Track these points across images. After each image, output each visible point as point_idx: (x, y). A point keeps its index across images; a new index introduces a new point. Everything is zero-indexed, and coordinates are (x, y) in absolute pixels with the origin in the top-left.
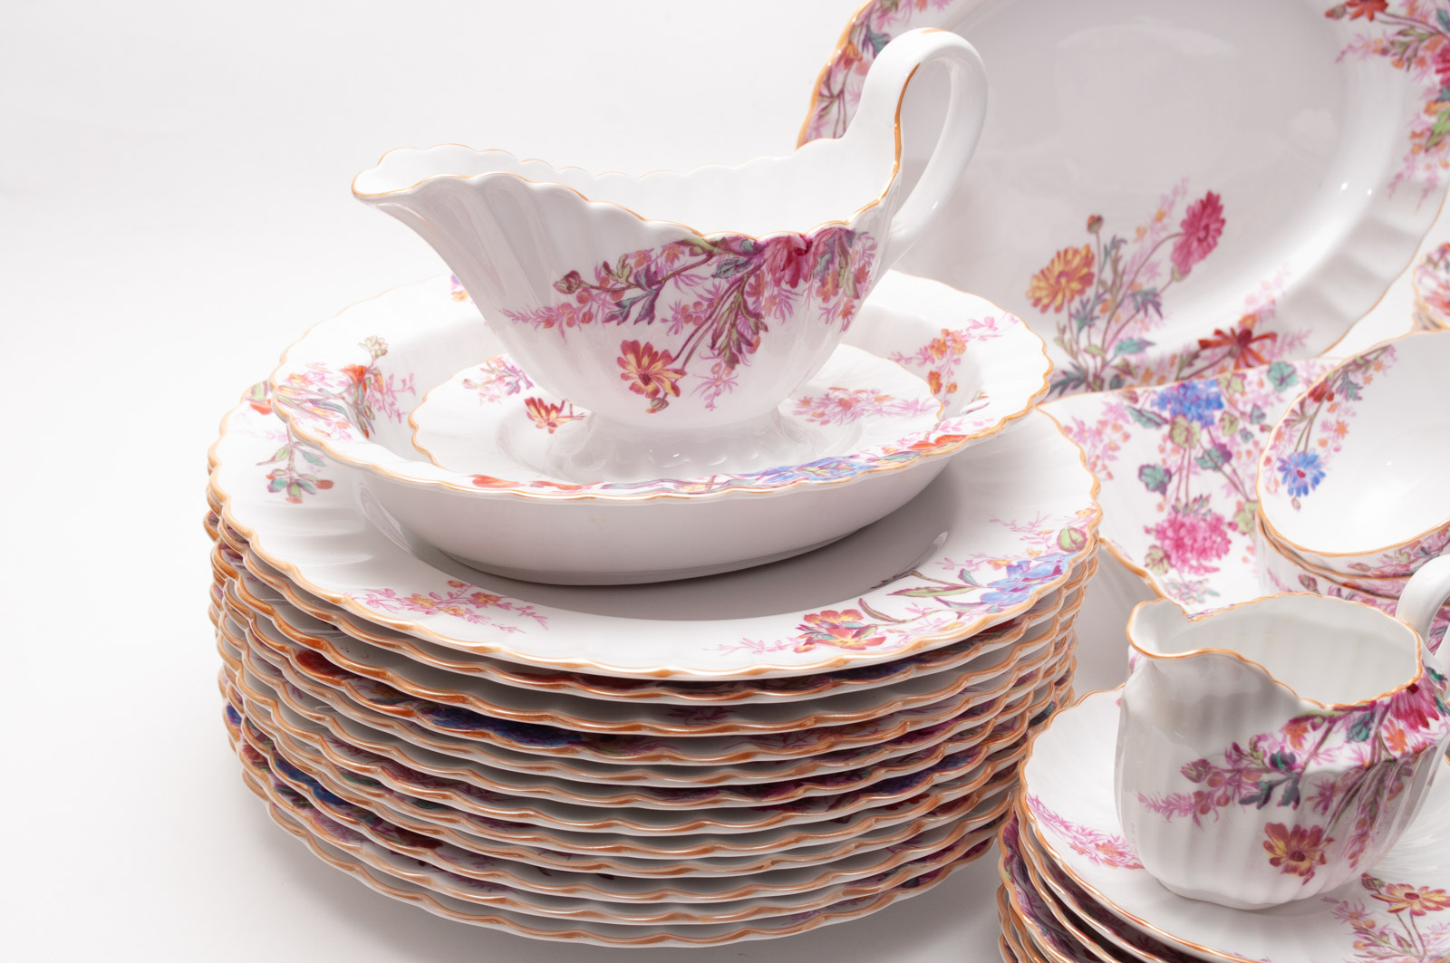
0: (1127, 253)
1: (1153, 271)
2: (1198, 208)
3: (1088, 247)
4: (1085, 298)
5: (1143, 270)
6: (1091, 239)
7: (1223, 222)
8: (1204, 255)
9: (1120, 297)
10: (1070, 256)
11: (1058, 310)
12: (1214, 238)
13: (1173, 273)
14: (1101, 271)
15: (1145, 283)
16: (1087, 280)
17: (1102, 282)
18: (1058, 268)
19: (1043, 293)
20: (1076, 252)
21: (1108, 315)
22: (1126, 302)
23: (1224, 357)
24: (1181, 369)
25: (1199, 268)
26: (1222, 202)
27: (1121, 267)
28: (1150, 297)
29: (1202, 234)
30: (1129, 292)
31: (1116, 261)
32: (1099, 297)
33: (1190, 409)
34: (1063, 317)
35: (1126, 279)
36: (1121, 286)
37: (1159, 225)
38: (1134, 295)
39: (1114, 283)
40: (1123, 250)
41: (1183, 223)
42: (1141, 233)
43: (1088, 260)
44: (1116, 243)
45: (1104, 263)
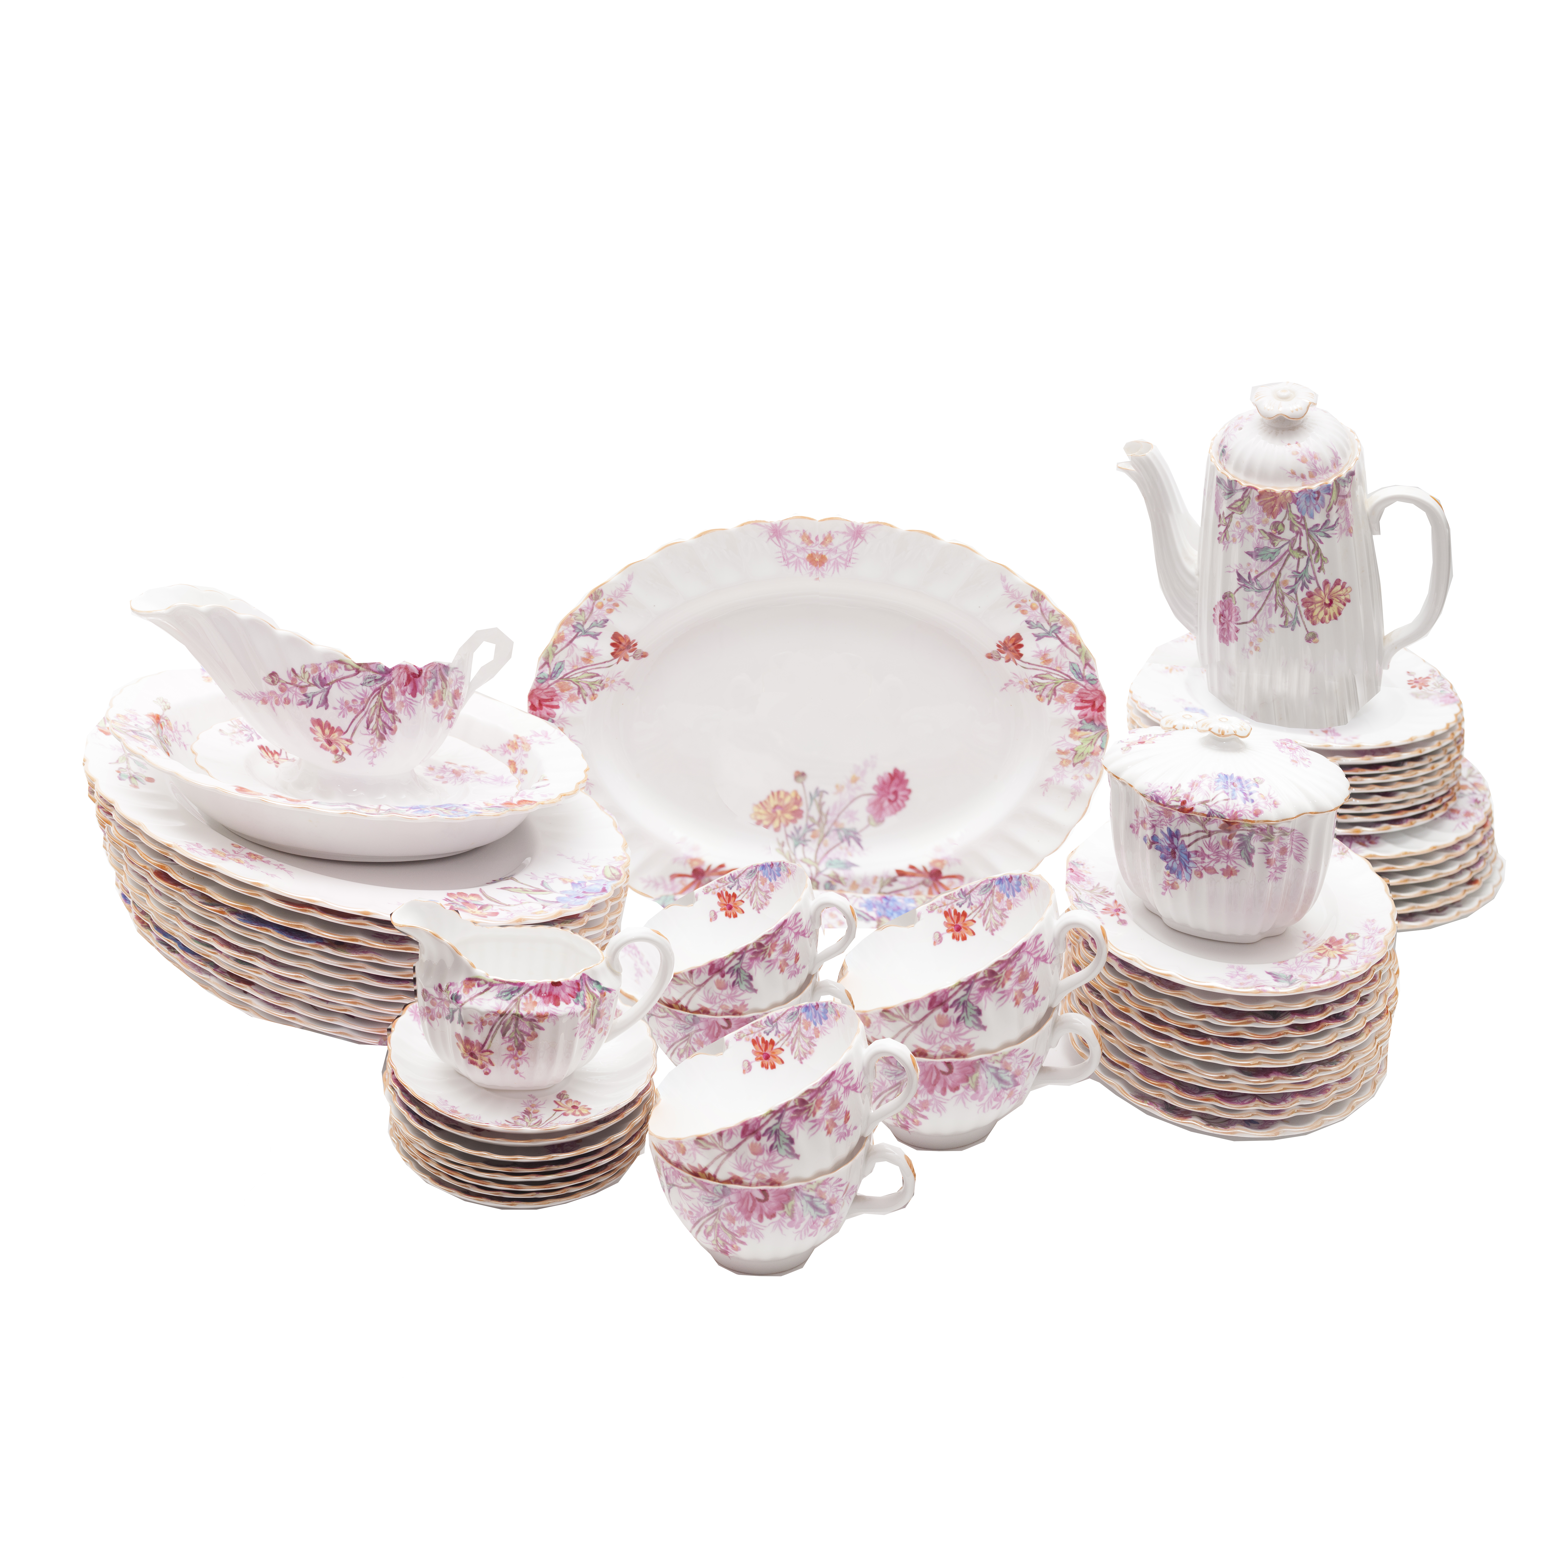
0: (829, 801)
1: (852, 816)
2: (887, 778)
3: (796, 793)
4: (797, 826)
5: (843, 814)
6: (798, 787)
7: (910, 791)
8: (894, 811)
9: (826, 829)
10: (782, 795)
11: (777, 830)
12: (903, 801)
13: (869, 820)
14: (809, 809)
15: (846, 823)
16: (798, 814)
17: (810, 817)
18: (773, 802)
19: (763, 817)
20: (786, 794)
21: (817, 840)
22: (832, 834)
23: (919, 884)
24: (882, 887)
25: (891, 820)
26: (907, 777)
27: (825, 809)
28: (852, 834)
30: (834, 827)
31: (820, 805)
32: (809, 827)
33: (892, 914)
34: (781, 835)
35: (830, 818)
36: (826, 822)
37: (853, 786)
38: (838, 830)
39: (820, 820)
40: (825, 798)
41: (875, 787)
42: (839, 789)
43: (797, 801)
44: (819, 793)
45: (811, 805)
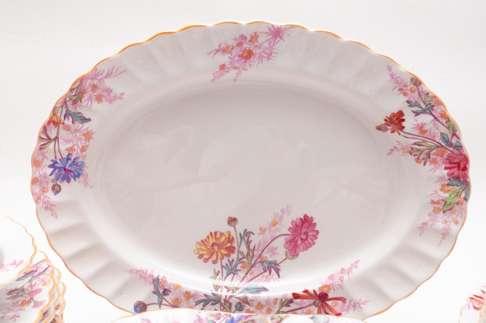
0: (255, 239)
1: (273, 251)
2: (299, 222)
3: (229, 233)
4: (230, 259)
5: (266, 249)
6: (231, 229)
7: (317, 232)
8: (306, 248)
9: (253, 262)
10: (218, 236)
11: (214, 262)
12: (312, 240)
13: (286, 255)
14: (239, 247)
15: (268, 257)
16: (231, 250)
17: (240, 252)
18: (212, 241)
19: (204, 252)
20: (222, 234)
21: (246, 270)
22: (257, 265)
25: (303, 255)
26: (315, 221)
27: (252, 246)
28: (272, 265)
29: (304, 237)
30: (259, 260)
31: (248, 243)
32: (239, 260)
34: (218, 267)
35: (256, 253)
36: (253, 256)
37: (274, 228)
38: (262, 262)
39: (248, 254)
40: (252, 237)
41: (289, 229)
42: (263, 231)
43: (230, 240)
44: (247, 234)
45: (241, 243)
